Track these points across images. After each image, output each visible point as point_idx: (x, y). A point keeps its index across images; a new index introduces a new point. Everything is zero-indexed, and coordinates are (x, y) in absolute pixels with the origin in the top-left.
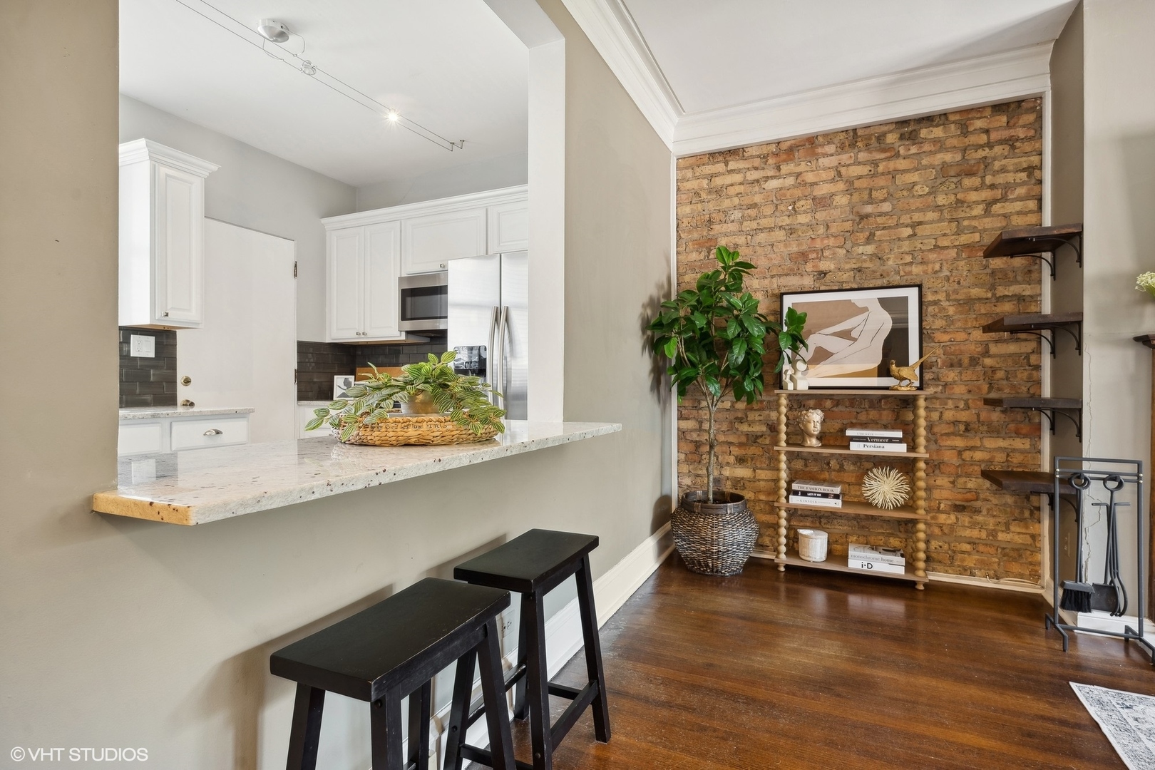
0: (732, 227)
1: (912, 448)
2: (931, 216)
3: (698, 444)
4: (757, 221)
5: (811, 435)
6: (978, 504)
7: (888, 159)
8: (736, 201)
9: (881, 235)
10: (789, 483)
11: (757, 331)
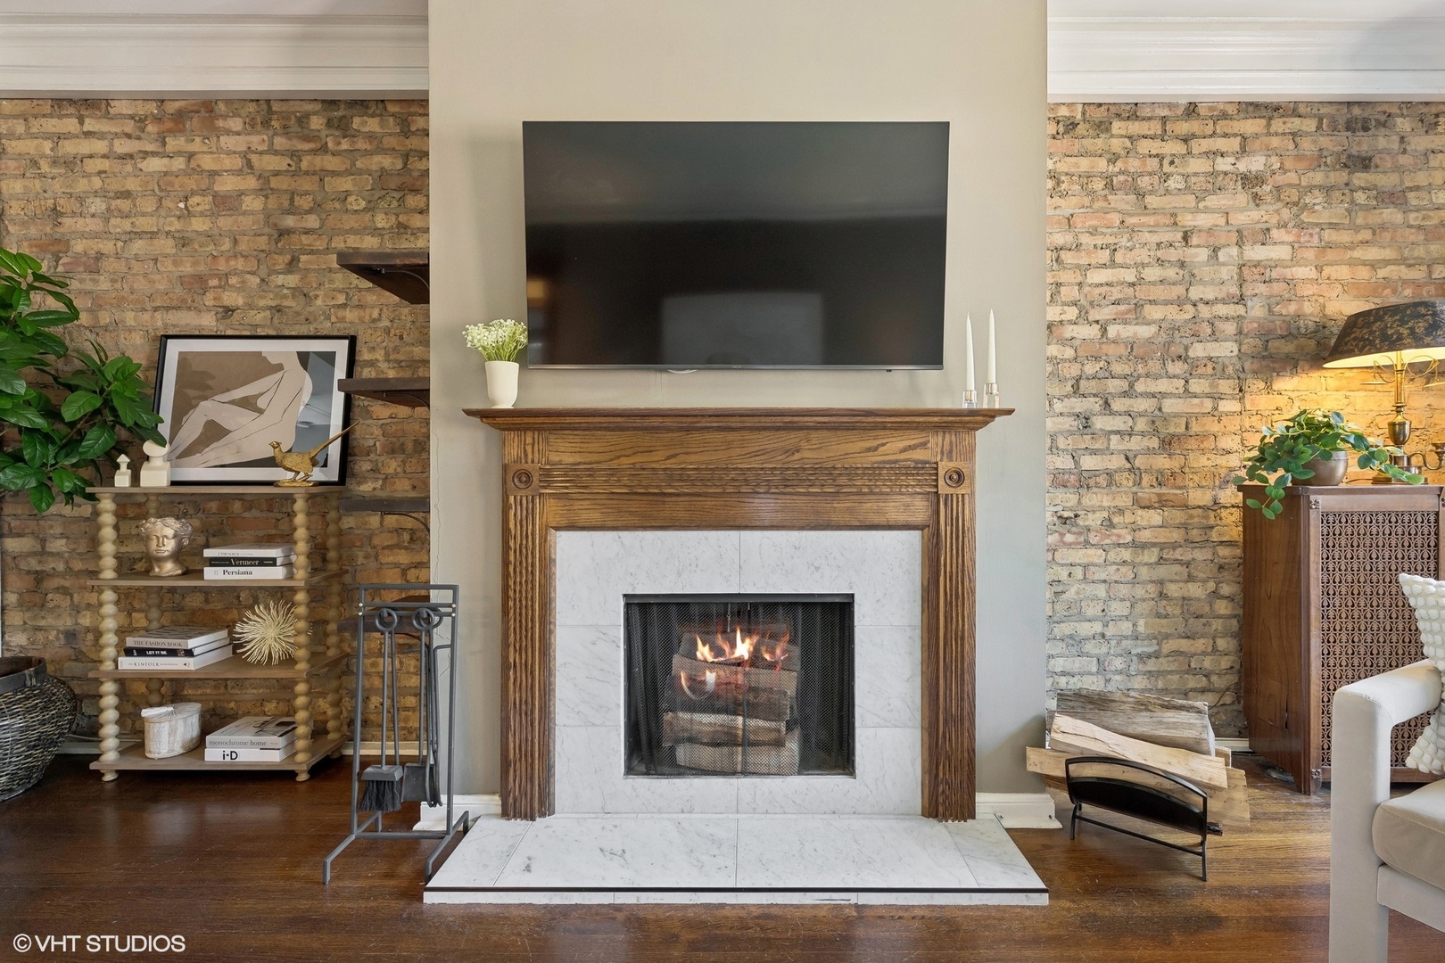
0: (94, 225)
2: (369, 240)
4: (130, 221)
7: (314, 152)
8: (97, 183)
9: (306, 262)
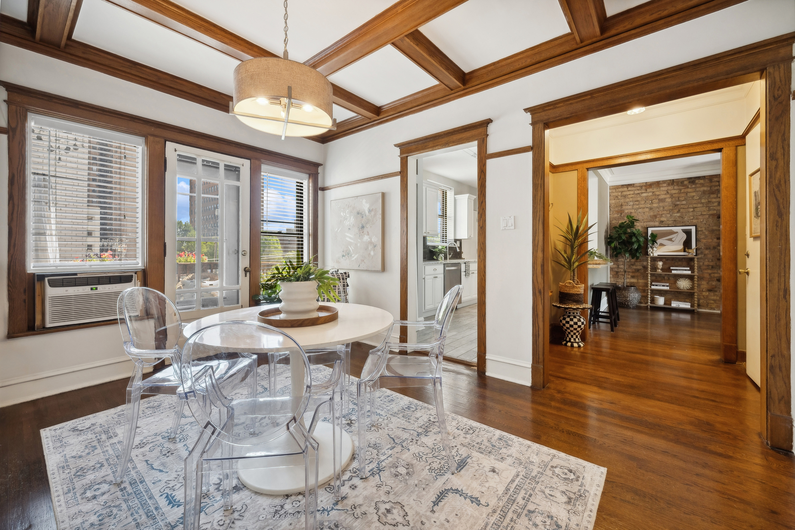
0: (629, 207)
1: (693, 272)
2: (699, 205)
3: (617, 272)
4: (639, 206)
5: (659, 269)
6: (715, 289)
7: (685, 188)
8: (631, 199)
9: (682, 211)
10: (651, 283)
11: (642, 239)
